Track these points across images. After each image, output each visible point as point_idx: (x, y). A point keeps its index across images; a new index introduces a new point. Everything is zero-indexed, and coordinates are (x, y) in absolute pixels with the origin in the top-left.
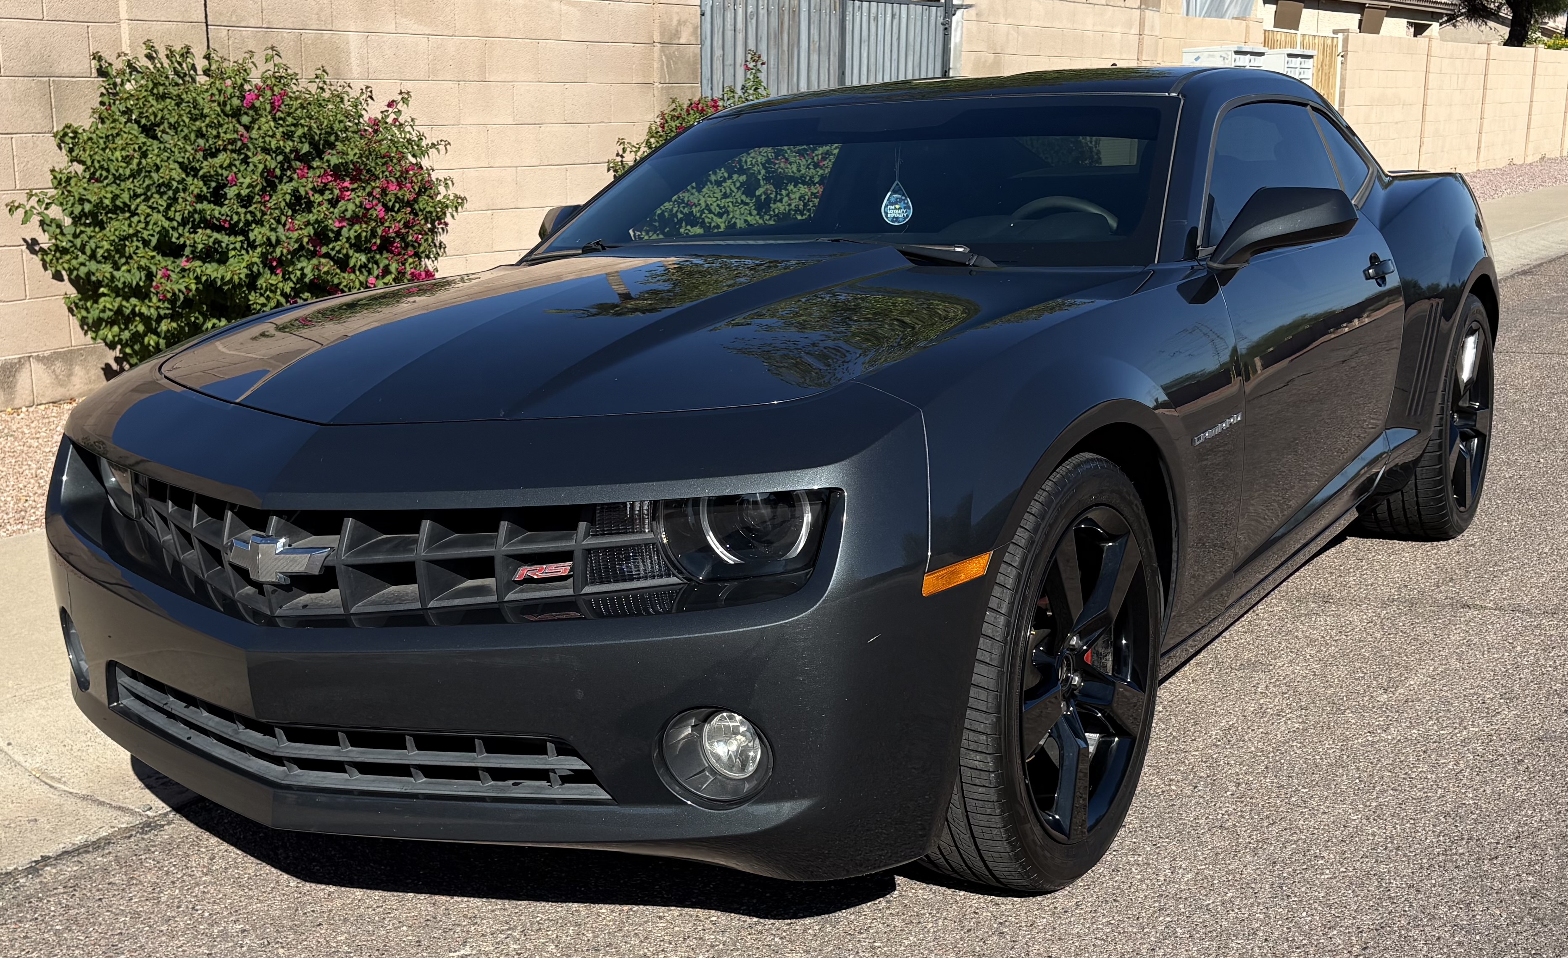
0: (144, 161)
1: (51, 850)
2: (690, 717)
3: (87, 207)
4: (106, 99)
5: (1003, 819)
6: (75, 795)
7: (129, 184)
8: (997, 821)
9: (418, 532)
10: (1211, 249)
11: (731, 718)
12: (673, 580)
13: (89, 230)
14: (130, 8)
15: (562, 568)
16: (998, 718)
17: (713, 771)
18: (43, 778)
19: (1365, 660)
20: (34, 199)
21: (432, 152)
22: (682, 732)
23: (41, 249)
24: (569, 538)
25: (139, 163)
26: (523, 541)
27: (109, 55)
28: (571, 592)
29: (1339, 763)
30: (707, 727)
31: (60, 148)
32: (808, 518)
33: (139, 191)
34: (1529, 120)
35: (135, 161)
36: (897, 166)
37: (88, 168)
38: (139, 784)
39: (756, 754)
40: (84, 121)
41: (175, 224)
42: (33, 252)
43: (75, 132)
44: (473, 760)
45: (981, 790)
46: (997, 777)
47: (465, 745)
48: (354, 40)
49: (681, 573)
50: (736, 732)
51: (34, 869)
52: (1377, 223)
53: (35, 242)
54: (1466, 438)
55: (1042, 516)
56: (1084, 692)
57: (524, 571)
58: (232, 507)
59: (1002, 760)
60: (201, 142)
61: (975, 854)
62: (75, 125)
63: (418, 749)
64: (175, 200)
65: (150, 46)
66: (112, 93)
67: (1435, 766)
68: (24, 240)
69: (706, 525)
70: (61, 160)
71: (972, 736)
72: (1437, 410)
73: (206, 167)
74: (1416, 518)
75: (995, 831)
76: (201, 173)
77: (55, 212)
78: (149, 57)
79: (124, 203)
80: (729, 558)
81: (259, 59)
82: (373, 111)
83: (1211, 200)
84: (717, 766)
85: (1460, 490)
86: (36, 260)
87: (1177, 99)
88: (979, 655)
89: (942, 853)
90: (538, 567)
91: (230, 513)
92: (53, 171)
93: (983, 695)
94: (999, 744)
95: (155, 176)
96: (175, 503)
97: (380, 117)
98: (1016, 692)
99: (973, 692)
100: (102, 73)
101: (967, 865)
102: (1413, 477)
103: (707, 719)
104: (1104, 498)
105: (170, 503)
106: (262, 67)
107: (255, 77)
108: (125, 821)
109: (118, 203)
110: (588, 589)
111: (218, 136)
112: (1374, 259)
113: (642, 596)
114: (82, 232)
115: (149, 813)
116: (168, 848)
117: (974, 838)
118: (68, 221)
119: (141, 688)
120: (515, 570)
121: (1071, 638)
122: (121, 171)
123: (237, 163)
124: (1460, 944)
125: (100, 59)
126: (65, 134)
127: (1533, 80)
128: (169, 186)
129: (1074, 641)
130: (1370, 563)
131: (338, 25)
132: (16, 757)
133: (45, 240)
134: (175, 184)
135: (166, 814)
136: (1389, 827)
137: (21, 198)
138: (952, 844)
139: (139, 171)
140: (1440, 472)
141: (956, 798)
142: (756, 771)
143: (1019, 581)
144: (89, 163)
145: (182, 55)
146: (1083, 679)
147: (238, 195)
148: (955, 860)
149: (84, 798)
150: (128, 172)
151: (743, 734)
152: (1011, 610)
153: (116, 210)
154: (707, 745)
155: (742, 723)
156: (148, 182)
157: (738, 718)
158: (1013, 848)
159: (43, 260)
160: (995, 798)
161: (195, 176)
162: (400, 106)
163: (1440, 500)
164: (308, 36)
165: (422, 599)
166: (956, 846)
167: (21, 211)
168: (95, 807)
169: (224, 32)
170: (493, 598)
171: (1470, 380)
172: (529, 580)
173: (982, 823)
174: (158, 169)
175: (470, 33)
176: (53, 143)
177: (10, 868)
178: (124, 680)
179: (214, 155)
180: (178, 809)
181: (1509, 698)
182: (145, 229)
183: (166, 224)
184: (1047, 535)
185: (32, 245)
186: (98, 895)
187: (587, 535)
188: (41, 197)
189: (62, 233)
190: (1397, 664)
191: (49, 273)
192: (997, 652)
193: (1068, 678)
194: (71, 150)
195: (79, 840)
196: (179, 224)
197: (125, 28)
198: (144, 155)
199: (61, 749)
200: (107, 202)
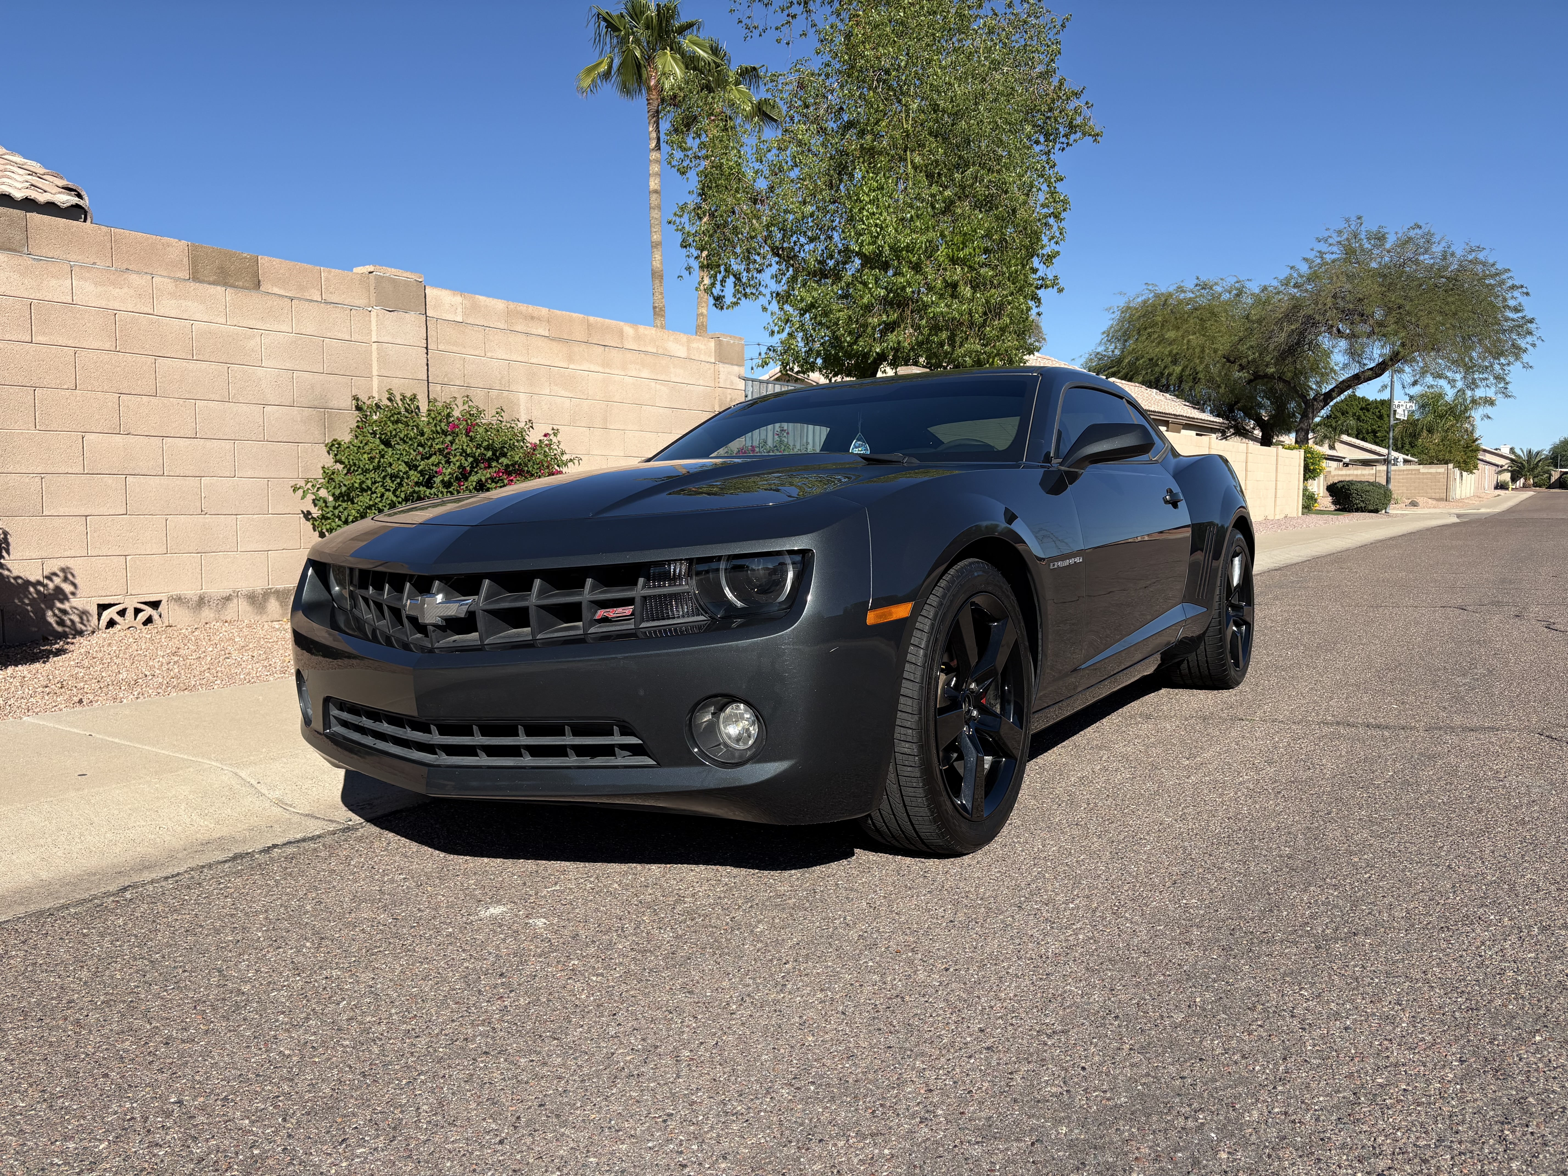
0: (382, 460)
1: (279, 841)
2: (709, 706)
3: (344, 489)
4: (360, 424)
5: (925, 790)
6: (301, 814)
7: (372, 474)
8: (920, 792)
9: (530, 591)
10: (1060, 460)
11: (738, 708)
12: (702, 618)
13: (344, 505)
14: (379, 369)
15: (628, 610)
16: (920, 718)
17: (726, 745)
18: (280, 803)
19: (1175, 745)
20: (310, 485)
21: (570, 464)
22: (705, 717)
23: (313, 518)
24: (632, 590)
25: (379, 462)
26: (601, 593)
27: (363, 397)
28: (633, 627)
29: (1156, 793)
30: (722, 715)
31: (329, 454)
32: (790, 575)
33: (379, 479)
34: (1276, 492)
35: (377, 460)
36: (860, 424)
37: (346, 466)
38: (345, 808)
39: (754, 730)
40: (346, 437)
41: (400, 500)
42: (308, 520)
43: (339, 444)
44: (563, 740)
45: (909, 769)
46: (920, 759)
47: (558, 731)
48: (523, 398)
49: (706, 613)
50: (742, 718)
51: (267, 850)
52: (1171, 471)
53: (309, 513)
54: (1238, 625)
55: (948, 588)
56: (981, 722)
57: (601, 613)
58: (410, 578)
59: (923, 748)
60: (421, 449)
61: (907, 819)
62: (339, 439)
63: (527, 736)
64: (400, 485)
65: (390, 392)
66: (365, 420)
67: (1222, 795)
68: (303, 512)
69: (723, 582)
70: (329, 461)
71: (903, 730)
72: (1217, 598)
73: (422, 465)
74: (1207, 672)
75: (920, 800)
76: (419, 469)
77: (323, 493)
78: (390, 399)
79: (368, 486)
80: (739, 604)
81: (459, 401)
82: (534, 437)
83: (1060, 433)
84: (729, 742)
85: (1235, 657)
86: (309, 525)
87: (1037, 377)
88: (906, 675)
89: (884, 822)
90: (611, 610)
91: (408, 584)
92: (323, 468)
93: (909, 702)
94: (921, 737)
95: (389, 470)
96: (374, 588)
97: (538, 442)
98: (932, 710)
99: (902, 700)
100: (358, 408)
101: (901, 830)
102: (1203, 643)
103: (722, 708)
104: (990, 589)
105: (371, 588)
106: (461, 408)
107: (456, 413)
108: (332, 827)
109: (364, 486)
110: (643, 625)
111: (431, 446)
112: (1170, 491)
113: (680, 628)
114: (339, 505)
115: (350, 823)
116: (360, 840)
117: (905, 806)
118: (331, 499)
119: (345, 716)
120: (596, 612)
121: (971, 684)
122: (367, 466)
123: (443, 462)
124: (1239, 881)
125: (357, 399)
126: (333, 445)
127: (1277, 468)
128: (397, 477)
129: (973, 686)
130: (1178, 701)
131: (513, 388)
132: (263, 791)
133: (316, 512)
134: (401, 474)
135: (361, 824)
136: (1191, 824)
137: (302, 483)
138: (891, 812)
139: (378, 467)
140: (1221, 640)
141: (891, 776)
142: (754, 742)
143: (933, 629)
144: (347, 463)
145: (411, 400)
146: (979, 713)
147: (442, 481)
148: (893, 825)
149: (307, 815)
150: (371, 467)
151: (747, 719)
152: (927, 646)
153: (363, 490)
154: (722, 726)
155: (746, 711)
156: (384, 474)
157: (742, 706)
158: (932, 813)
159: (313, 524)
160: (918, 775)
161: (416, 470)
162: (552, 437)
163: (1222, 659)
164: (494, 393)
165: (533, 633)
166: (894, 815)
167: (301, 491)
168: (313, 820)
169: (439, 387)
170: (581, 632)
171: (1238, 585)
172: (605, 620)
173: (910, 794)
174: (391, 465)
175: (598, 398)
176: (324, 450)
177: (250, 851)
178: (335, 712)
179: (428, 458)
180: (368, 820)
181: (1270, 763)
182: (380, 502)
183: (394, 499)
184: (952, 602)
185: (307, 515)
186: (307, 862)
187: (644, 587)
188: (314, 483)
189: (327, 507)
190: (1195, 747)
191: (317, 533)
192: (919, 673)
193: (969, 710)
194: (336, 455)
195: (299, 836)
196: (403, 500)
197: (375, 382)
198: (383, 456)
199: (294, 787)
200: (357, 485)
